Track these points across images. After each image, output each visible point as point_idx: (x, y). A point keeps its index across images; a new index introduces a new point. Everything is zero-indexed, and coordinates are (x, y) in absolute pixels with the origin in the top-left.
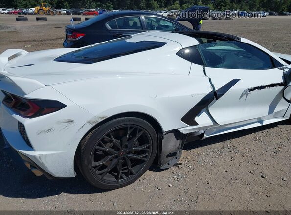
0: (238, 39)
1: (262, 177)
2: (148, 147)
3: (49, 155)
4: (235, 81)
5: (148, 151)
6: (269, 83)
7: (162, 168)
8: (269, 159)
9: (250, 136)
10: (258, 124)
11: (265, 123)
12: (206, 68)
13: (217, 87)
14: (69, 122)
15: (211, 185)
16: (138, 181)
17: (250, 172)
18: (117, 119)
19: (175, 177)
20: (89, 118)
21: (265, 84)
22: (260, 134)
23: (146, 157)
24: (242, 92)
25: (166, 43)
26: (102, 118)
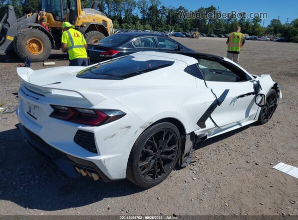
0: (222, 58)
1: (256, 164)
2: (175, 148)
3: (111, 158)
4: (226, 92)
5: (174, 151)
6: (246, 93)
7: (182, 166)
8: (255, 151)
9: (234, 136)
10: (238, 127)
11: (243, 125)
12: (206, 81)
13: (218, 96)
14: (128, 127)
15: (224, 174)
16: (167, 179)
17: (247, 162)
18: (158, 124)
19: (195, 172)
20: (142, 124)
21: (245, 94)
22: (239, 134)
23: (172, 157)
24: (232, 99)
25: (173, 62)
26: (150, 123)
